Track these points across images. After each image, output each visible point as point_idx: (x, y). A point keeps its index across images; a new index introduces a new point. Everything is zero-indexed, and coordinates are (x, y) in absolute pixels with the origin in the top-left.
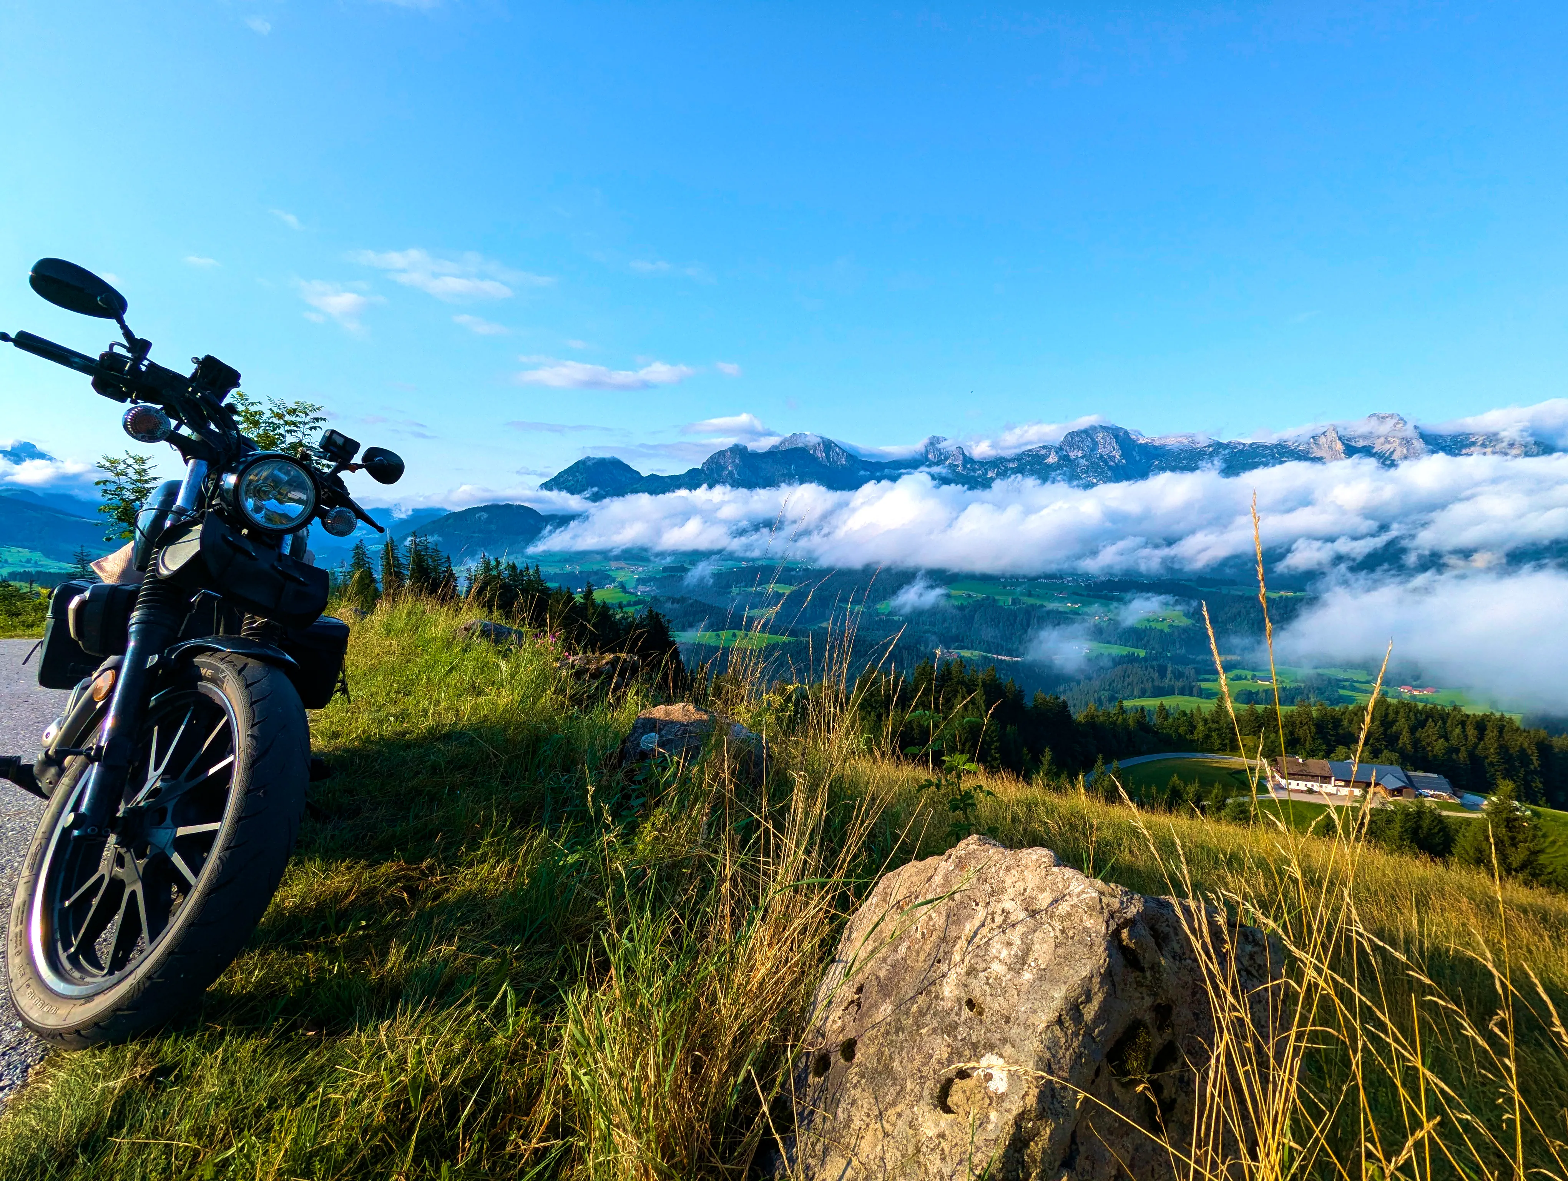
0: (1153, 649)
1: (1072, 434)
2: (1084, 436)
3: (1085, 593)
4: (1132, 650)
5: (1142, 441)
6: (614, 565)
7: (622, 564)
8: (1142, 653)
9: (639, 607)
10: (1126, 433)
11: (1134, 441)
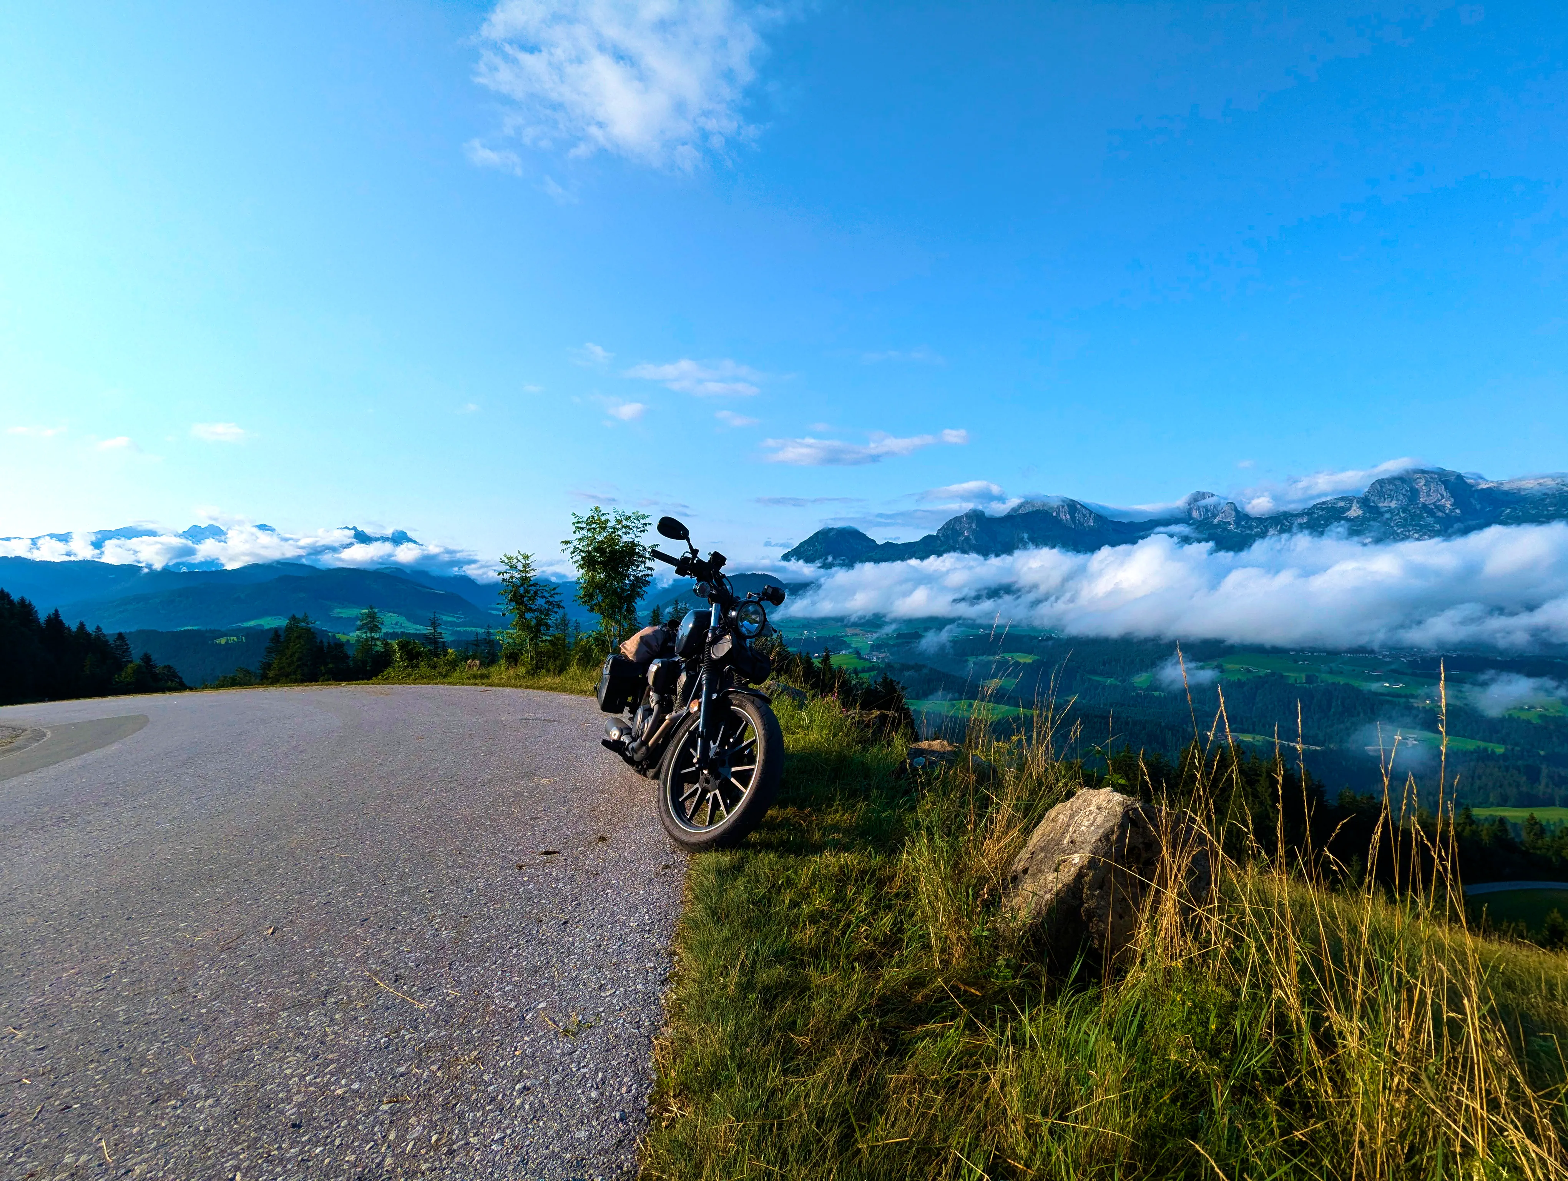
0: (1517, 744)
1: (1381, 482)
2: (1398, 483)
3: (1410, 671)
4: (1482, 744)
5: (1484, 486)
6: (849, 631)
7: (857, 630)
8: (1500, 750)
9: (873, 673)
10: (1459, 477)
11: (1471, 486)
